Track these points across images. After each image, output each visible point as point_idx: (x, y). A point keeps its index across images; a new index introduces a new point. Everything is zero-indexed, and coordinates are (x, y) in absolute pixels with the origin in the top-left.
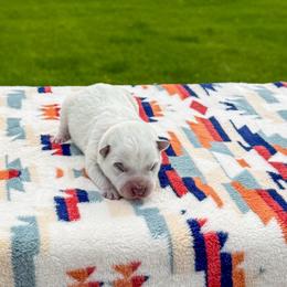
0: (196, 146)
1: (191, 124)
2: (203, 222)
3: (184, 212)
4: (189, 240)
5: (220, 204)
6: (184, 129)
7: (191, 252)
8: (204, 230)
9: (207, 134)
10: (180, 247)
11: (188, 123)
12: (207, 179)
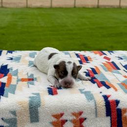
0: (106, 71)
1: (104, 64)
2: (109, 96)
3: (101, 92)
4: (103, 103)
5: (116, 90)
6: (101, 65)
7: (104, 108)
8: (110, 99)
9: (110, 67)
10: (100, 105)
11: (103, 63)
12: (111, 82)
